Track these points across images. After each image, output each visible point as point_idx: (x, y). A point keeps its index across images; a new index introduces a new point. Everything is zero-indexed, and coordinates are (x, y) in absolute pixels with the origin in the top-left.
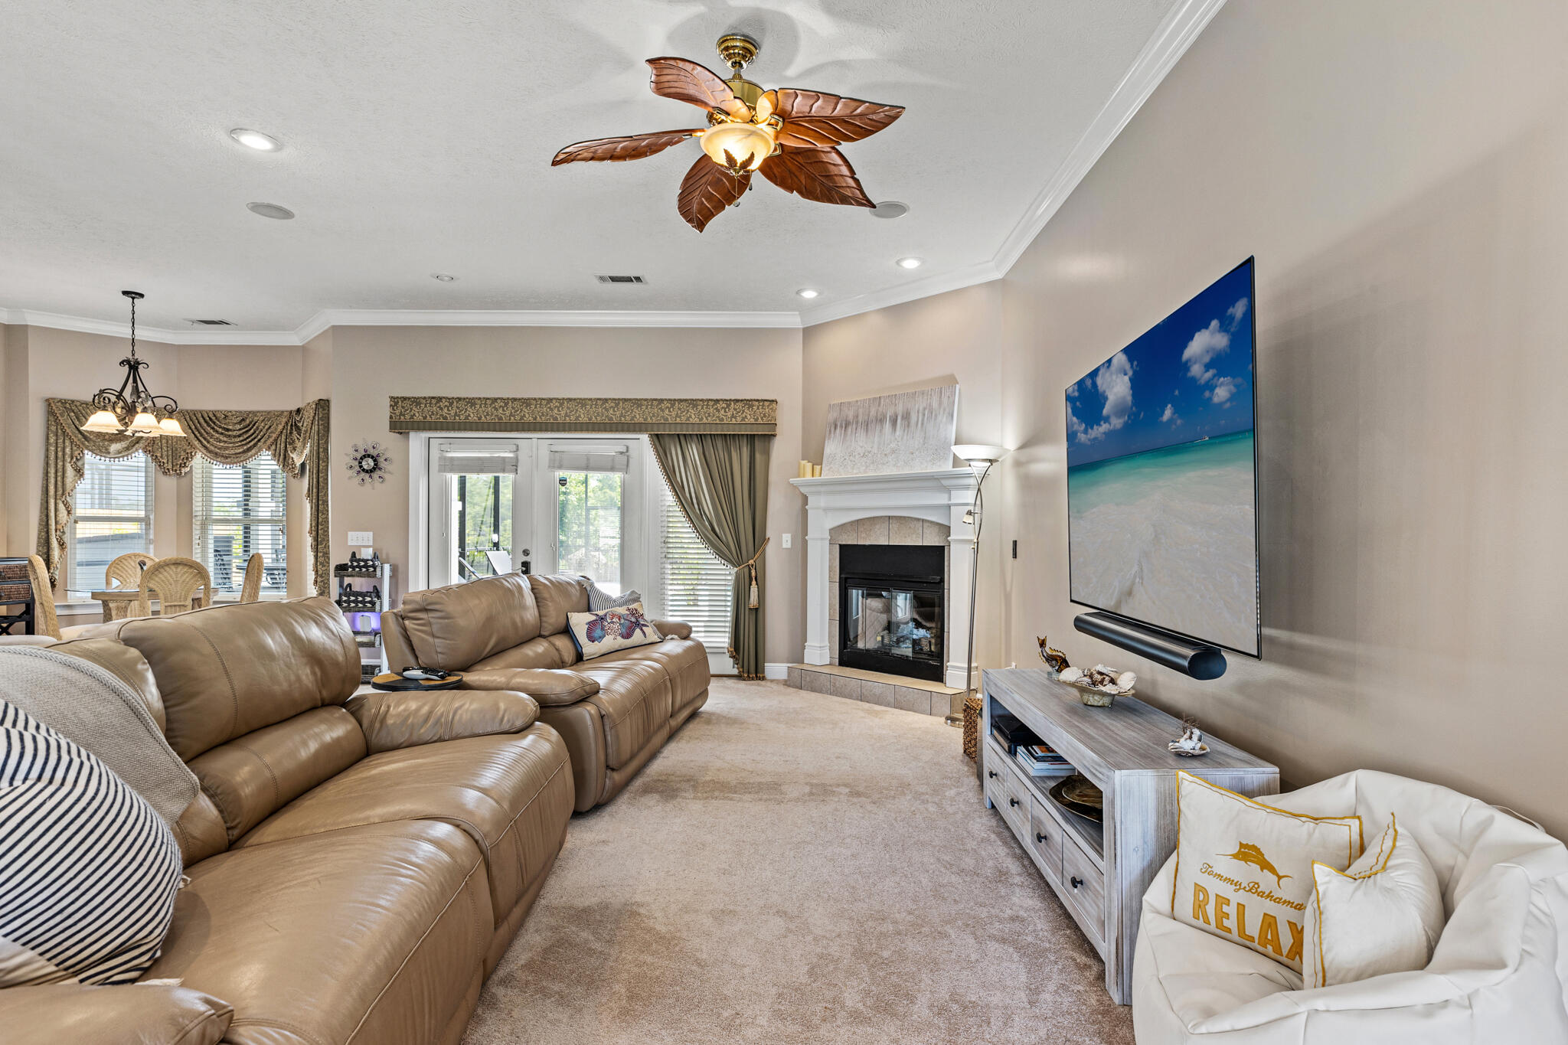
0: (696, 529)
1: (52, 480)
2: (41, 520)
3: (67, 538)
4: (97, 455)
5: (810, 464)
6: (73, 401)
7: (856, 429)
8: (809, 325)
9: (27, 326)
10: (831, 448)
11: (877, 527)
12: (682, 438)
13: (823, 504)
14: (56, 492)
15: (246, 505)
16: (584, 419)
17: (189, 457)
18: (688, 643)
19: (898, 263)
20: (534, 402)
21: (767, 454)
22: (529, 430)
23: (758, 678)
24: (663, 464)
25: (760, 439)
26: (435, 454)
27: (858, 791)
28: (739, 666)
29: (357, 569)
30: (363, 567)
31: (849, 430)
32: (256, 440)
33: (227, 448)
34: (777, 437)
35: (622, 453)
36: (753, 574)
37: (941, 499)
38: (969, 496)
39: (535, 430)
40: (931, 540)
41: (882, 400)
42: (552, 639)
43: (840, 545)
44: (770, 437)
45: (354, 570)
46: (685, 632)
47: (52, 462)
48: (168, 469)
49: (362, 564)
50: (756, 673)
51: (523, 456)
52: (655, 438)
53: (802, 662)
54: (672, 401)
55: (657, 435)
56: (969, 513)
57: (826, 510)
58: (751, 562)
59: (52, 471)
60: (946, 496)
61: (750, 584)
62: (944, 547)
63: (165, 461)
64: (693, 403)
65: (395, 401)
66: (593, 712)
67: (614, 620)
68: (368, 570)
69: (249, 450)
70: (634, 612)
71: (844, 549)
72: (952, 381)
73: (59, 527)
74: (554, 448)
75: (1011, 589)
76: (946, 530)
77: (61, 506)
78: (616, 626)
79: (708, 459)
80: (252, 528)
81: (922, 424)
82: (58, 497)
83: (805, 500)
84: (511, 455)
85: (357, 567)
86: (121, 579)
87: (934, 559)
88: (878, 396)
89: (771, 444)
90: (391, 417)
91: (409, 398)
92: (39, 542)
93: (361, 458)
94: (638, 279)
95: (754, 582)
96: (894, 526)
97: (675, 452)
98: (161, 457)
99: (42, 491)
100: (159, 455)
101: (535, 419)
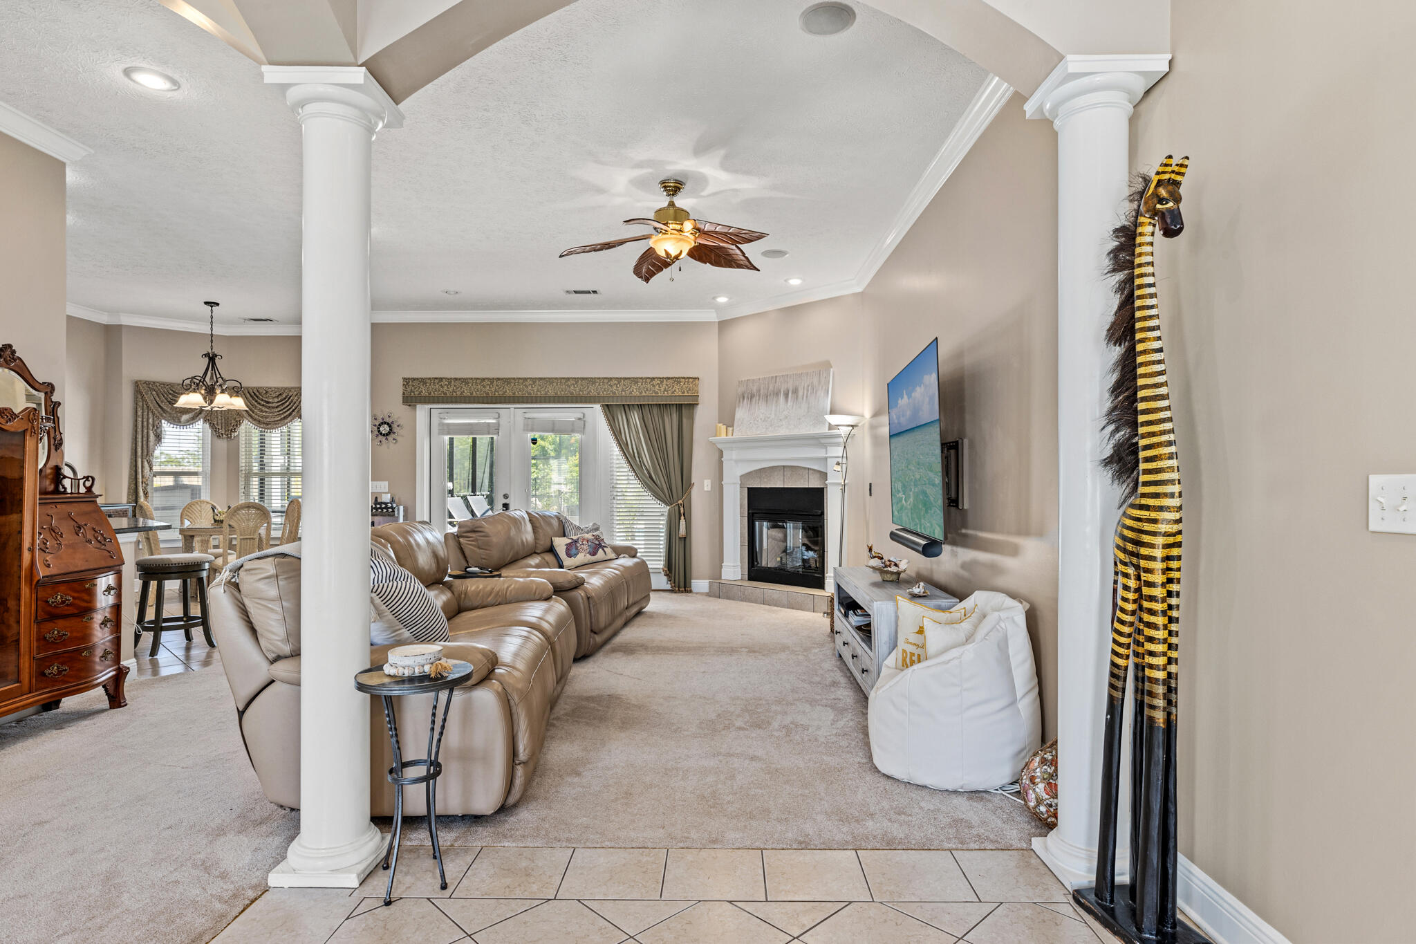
0: (637, 476)
1: (140, 444)
2: (130, 475)
3: (149, 490)
4: (171, 423)
5: (725, 426)
6: (154, 383)
7: (759, 400)
8: (724, 319)
9: (121, 326)
10: (741, 414)
11: (776, 473)
12: (626, 407)
13: (734, 457)
14: (142, 453)
15: (261, 461)
16: (551, 393)
17: (238, 424)
18: (635, 560)
19: (786, 281)
20: (513, 381)
21: (692, 418)
22: (509, 403)
23: (686, 591)
24: (612, 427)
25: (685, 408)
26: (435, 421)
27: (753, 650)
28: (672, 581)
29: (380, 510)
30: (385, 508)
31: (754, 400)
32: (291, 410)
33: (267, 417)
34: (699, 406)
35: (580, 419)
36: (682, 511)
37: (820, 453)
38: (838, 451)
39: (514, 402)
40: (814, 483)
41: (778, 378)
42: (542, 555)
43: (748, 488)
44: (693, 406)
45: (377, 510)
46: (633, 553)
47: (139, 430)
48: (222, 434)
49: (384, 506)
50: (685, 587)
51: (503, 421)
52: (606, 408)
53: (720, 578)
54: (619, 379)
55: (607, 405)
56: (838, 464)
57: (737, 461)
58: (680, 502)
59: (139, 437)
60: (824, 450)
61: (680, 519)
62: (823, 488)
63: (220, 427)
64: (635, 380)
65: (407, 381)
66: (582, 594)
67: (584, 543)
68: (388, 511)
69: (285, 418)
70: (597, 538)
71: (751, 491)
72: (827, 365)
73: (144, 480)
74: (527, 416)
75: (869, 518)
76: (824, 475)
77: (146, 464)
78: (586, 547)
79: (647, 424)
80: (266, 479)
81: (807, 397)
82: (144, 457)
83: (721, 453)
84: (494, 421)
85: (379, 508)
86: (191, 520)
87: (816, 497)
88: (775, 375)
89: (695, 411)
90: (404, 394)
91: (418, 379)
92: (129, 492)
93: (380, 425)
94: (595, 292)
95: (682, 517)
96: (788, 473)
97: (621, 418)
98: (217, 424)
99: (132, 452)
100: (215, 423)
101: (514, 393)
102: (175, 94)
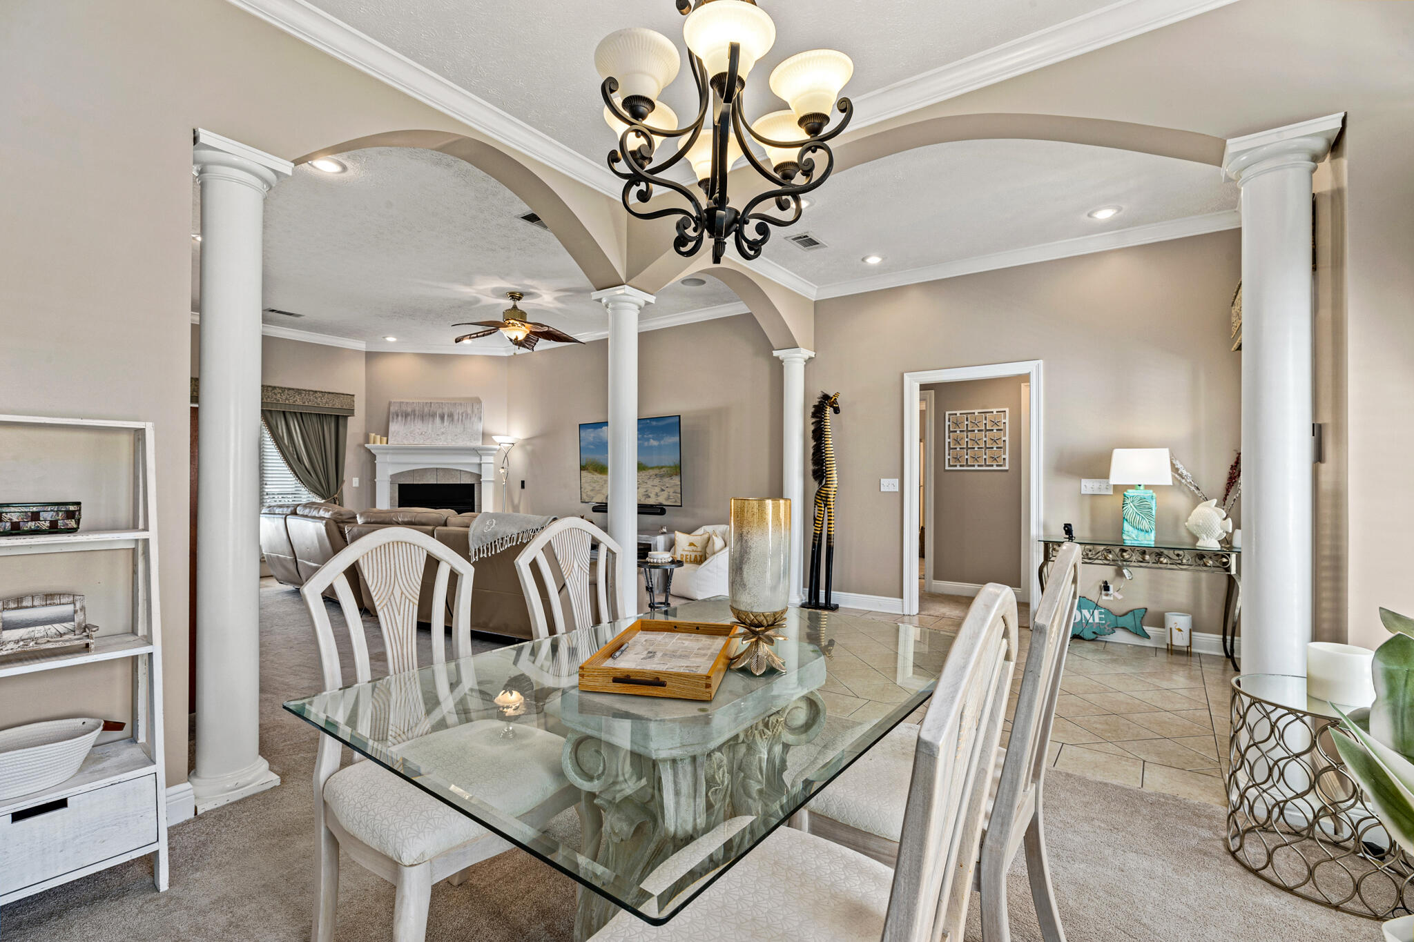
5: (379, 436)
7: (414, 418)
8: (370, 351)
10: (393, 427)
11: (428, 474)
12: (287, 414)
13: (388, 460)
21: (346, 425)
25: (339, 419)
31: (409, 418)
34: (352, 417)
37: (477, 460)
38: (491, 459)
40: (467, 480)
41: (433, 405)
43: (399, 485)
44: (346, 417)
56: (503, 468)
57: (391, 463)
58: (336, 496)
60: (479, 458)
62: (473, 485)
64: (299, 391)
71: (402, 487)
72: (478, 400)
75: (519, 503)
76: (478, 476)
79: (306, 428)
81: (462, 421)
83: (374, 457)
87: (468, 490)
88: (429, 402)
89: (348, 421)
94: (297, 316)
96: (440, 474)
97: (281, 423)
102: (344, 175)
